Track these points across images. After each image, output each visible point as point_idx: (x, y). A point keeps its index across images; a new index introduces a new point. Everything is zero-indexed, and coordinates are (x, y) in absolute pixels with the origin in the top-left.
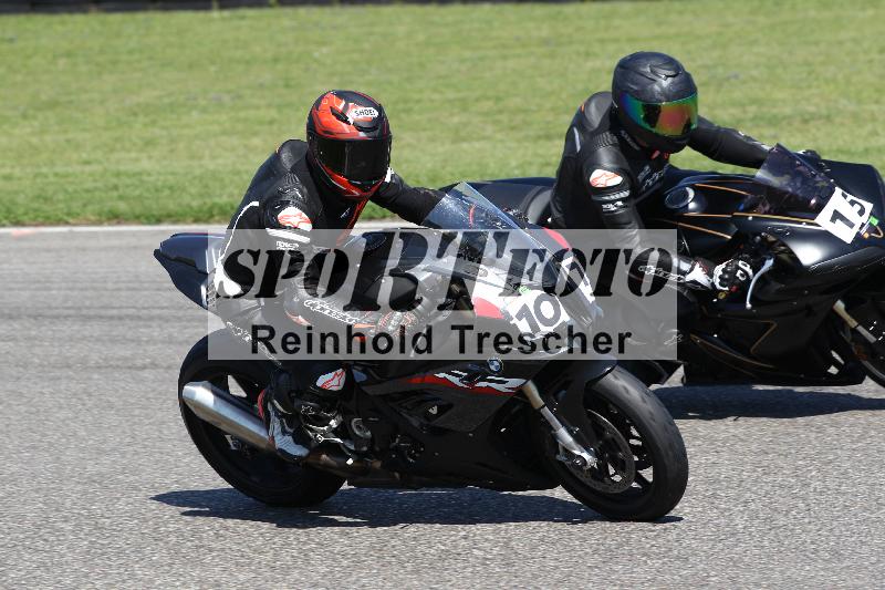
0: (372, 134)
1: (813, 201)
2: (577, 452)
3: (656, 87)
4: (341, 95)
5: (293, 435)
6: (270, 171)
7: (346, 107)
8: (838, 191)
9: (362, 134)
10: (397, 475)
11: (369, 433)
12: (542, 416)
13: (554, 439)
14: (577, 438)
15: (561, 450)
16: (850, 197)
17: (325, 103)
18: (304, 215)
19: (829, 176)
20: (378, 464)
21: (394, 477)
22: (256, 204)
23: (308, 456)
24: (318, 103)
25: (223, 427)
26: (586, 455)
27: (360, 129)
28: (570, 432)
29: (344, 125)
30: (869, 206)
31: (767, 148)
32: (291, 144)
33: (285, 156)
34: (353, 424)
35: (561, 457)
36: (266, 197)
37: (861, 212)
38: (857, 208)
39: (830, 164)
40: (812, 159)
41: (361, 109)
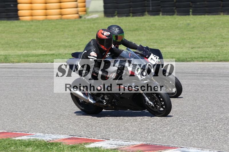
0: (109, 37)
1: (147, 56)
2: (150, 102)
3: (116, 32)
4: (103, 30)
5: (93, 99)
6: (89, 45)
7: (104, 32)
8: (152, 54)
9: (107, 38)
10: (114, 107)
11: (108, 99)
12: (143, 95)
13: (145, 100)
14: (150, 100)
15: (146, 102)
16: (154, 56)
17: (100, 31)
18: (95, 54)
19: (150, 51)
20: (110, 105)
21: (113, 108)
22: (86, 51)
23: (96, 103)
24: (98, 31)
25: (79, 97)
26: (151, 103)
27: (107, 36)
28: (148, 98)
29: (103, 36)
30: (158, 57)
31: (138, 46)
32: (93, 40)
33: (92, 42)
34: (105, 97)
35: (146, 104)
36: (88, 50)
37: (157, 58)
38: (156, 58)
39: (151, 49)
40: (147, 48)
41: (107, 33)
